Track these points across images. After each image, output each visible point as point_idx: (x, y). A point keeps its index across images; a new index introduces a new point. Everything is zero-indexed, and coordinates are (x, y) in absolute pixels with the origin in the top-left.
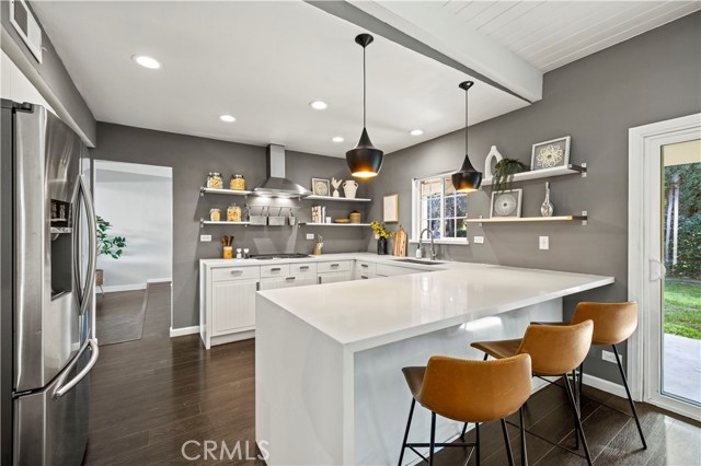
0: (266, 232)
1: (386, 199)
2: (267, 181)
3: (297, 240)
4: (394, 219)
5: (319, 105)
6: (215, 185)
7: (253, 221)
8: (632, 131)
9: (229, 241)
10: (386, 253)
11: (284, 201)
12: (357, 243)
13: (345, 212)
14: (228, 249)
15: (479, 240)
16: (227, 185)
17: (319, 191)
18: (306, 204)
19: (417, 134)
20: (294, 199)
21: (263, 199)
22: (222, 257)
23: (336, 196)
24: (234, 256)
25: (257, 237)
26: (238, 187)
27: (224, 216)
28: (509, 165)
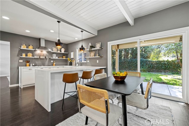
0: (39, 60)
1: (71, 53)
2: (39, 47)
3: (48, 62)
4: (73, 57)
5: (52, 31)
6: (24, 47)
7: (35, 57)
8: (108, 42)
9: (28, 62)
10: (71, 65)
11: (45, 52)
12: (65, 63)
13: (62, 56)
14: (28, 64)
15: (88, 61)
16: (27, 47)
17: (54, 50)
18: (51, 53)
19: (77, 39)
20: (48, 52)
21: (38, 52)
22: (26, 66)
23: (59, 52)
24: (30, 66)
25: (37, 61)
26: (31, 48)
27: (26, 55)
28: (92, 47)
